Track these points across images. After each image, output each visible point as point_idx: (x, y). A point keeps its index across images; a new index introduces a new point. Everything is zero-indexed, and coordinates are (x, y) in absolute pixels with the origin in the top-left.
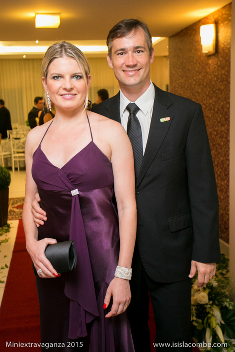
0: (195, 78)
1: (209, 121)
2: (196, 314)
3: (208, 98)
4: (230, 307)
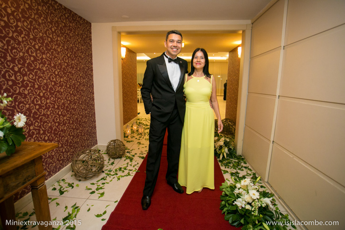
2: (219, 149)
4: (232, 149)
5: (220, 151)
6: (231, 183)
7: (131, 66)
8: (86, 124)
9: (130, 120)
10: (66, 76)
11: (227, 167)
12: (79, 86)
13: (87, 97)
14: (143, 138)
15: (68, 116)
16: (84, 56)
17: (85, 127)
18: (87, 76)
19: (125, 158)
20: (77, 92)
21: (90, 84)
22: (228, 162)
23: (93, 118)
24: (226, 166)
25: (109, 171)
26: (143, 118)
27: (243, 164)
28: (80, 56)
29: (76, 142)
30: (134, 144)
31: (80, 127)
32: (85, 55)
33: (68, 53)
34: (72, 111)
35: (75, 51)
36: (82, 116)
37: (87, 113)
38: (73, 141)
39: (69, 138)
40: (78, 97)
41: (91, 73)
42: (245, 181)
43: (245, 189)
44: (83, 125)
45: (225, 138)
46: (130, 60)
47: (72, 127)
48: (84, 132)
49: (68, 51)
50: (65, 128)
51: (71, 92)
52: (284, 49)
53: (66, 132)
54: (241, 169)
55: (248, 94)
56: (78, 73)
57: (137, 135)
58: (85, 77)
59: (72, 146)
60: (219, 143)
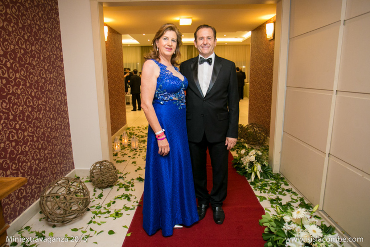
0: (263, 53)
1: (269, 76)
2: (248, 166)
3: (269, 63)
4: (267, 165)
5: (250, 169)
6: (273, 215)
7: (115, 53)
8: (56, 141)
9: (117, 131)
10: (25, 69)
11: (263, 192)
12: (44, 83)
13: (56, 101)
14: (139, 155)
15: (30, 131)
16: (48, 38)
17: (56, 145)
18: (55, 69)
19: (118, 187)
20: (41, 94)
21: (60, 80)
22: (263, 184)
23: (67, 130)
24: (262, 190)
25: (97, 207)
26: (134, 126)
27: (283, 186)
28: (43, 39)
29: (43, 169)
30: (127, 165)
31: (49, 145)
32: (51, 37)
33: (24, 34)
34: (36, 123)
35: (35, 31)
36: (52, 129)
37: (58, 124)
38: (39, 167)
39: (33, 162)
40: (43, 101)
41: (61, 63)
42: (298, 212)
43: (299, 224)
44: (53, 141)
45: (255, 151)
46: (113, 44)
47: (37, 146)
48: (54, 152)
49: (24, 31)
50: (27, 149)
51: (33, 94)
52: (344, 24)
53: (28, 154)
54: (283, 193)
55: (287, 88)
56: (42, 65)
57: (130, 152)
58: (53, 70)
59: (38, 174)
60: (248, 158)
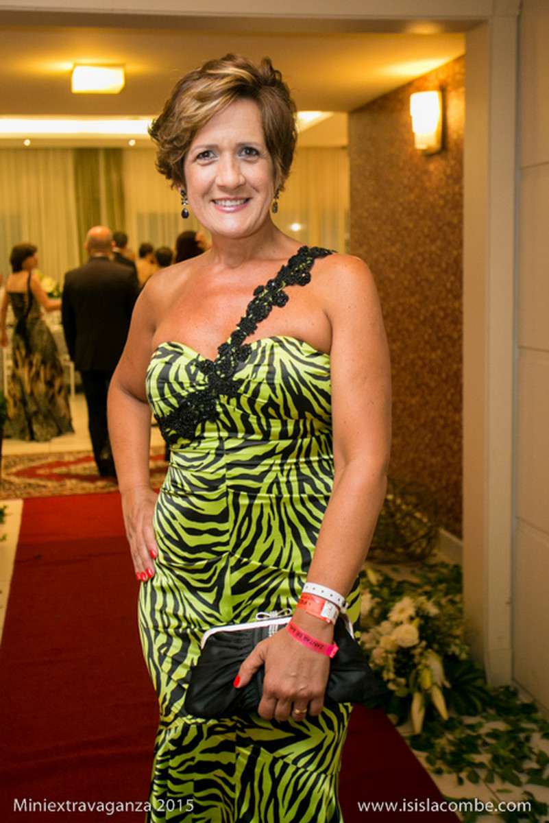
0: (401, 200)
1: (430, 289)
2: (395, 667)
3: (428, 241)
4: (464, 656)
5: (402, 681)
11: (470, 777)
22: (460, 740)
24: (460, 770)
45: (412, 598)
54: (545, 775)
55: (521, 355)
60: (389, 633)
